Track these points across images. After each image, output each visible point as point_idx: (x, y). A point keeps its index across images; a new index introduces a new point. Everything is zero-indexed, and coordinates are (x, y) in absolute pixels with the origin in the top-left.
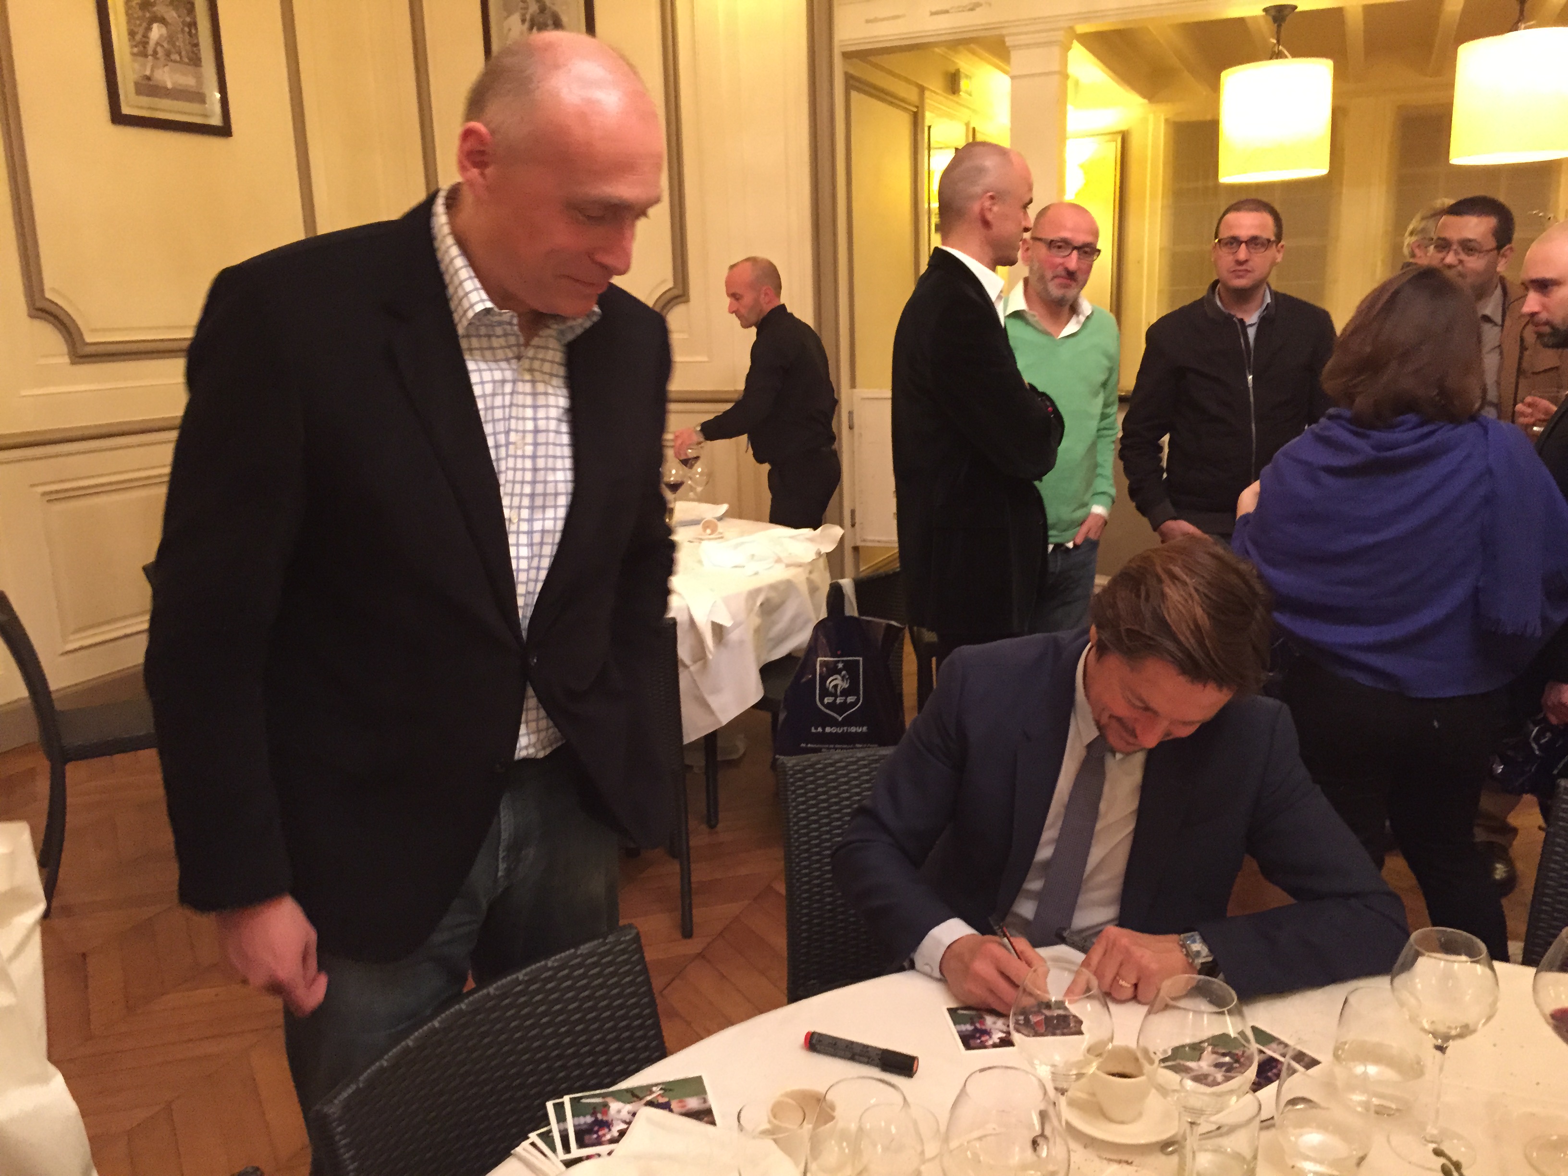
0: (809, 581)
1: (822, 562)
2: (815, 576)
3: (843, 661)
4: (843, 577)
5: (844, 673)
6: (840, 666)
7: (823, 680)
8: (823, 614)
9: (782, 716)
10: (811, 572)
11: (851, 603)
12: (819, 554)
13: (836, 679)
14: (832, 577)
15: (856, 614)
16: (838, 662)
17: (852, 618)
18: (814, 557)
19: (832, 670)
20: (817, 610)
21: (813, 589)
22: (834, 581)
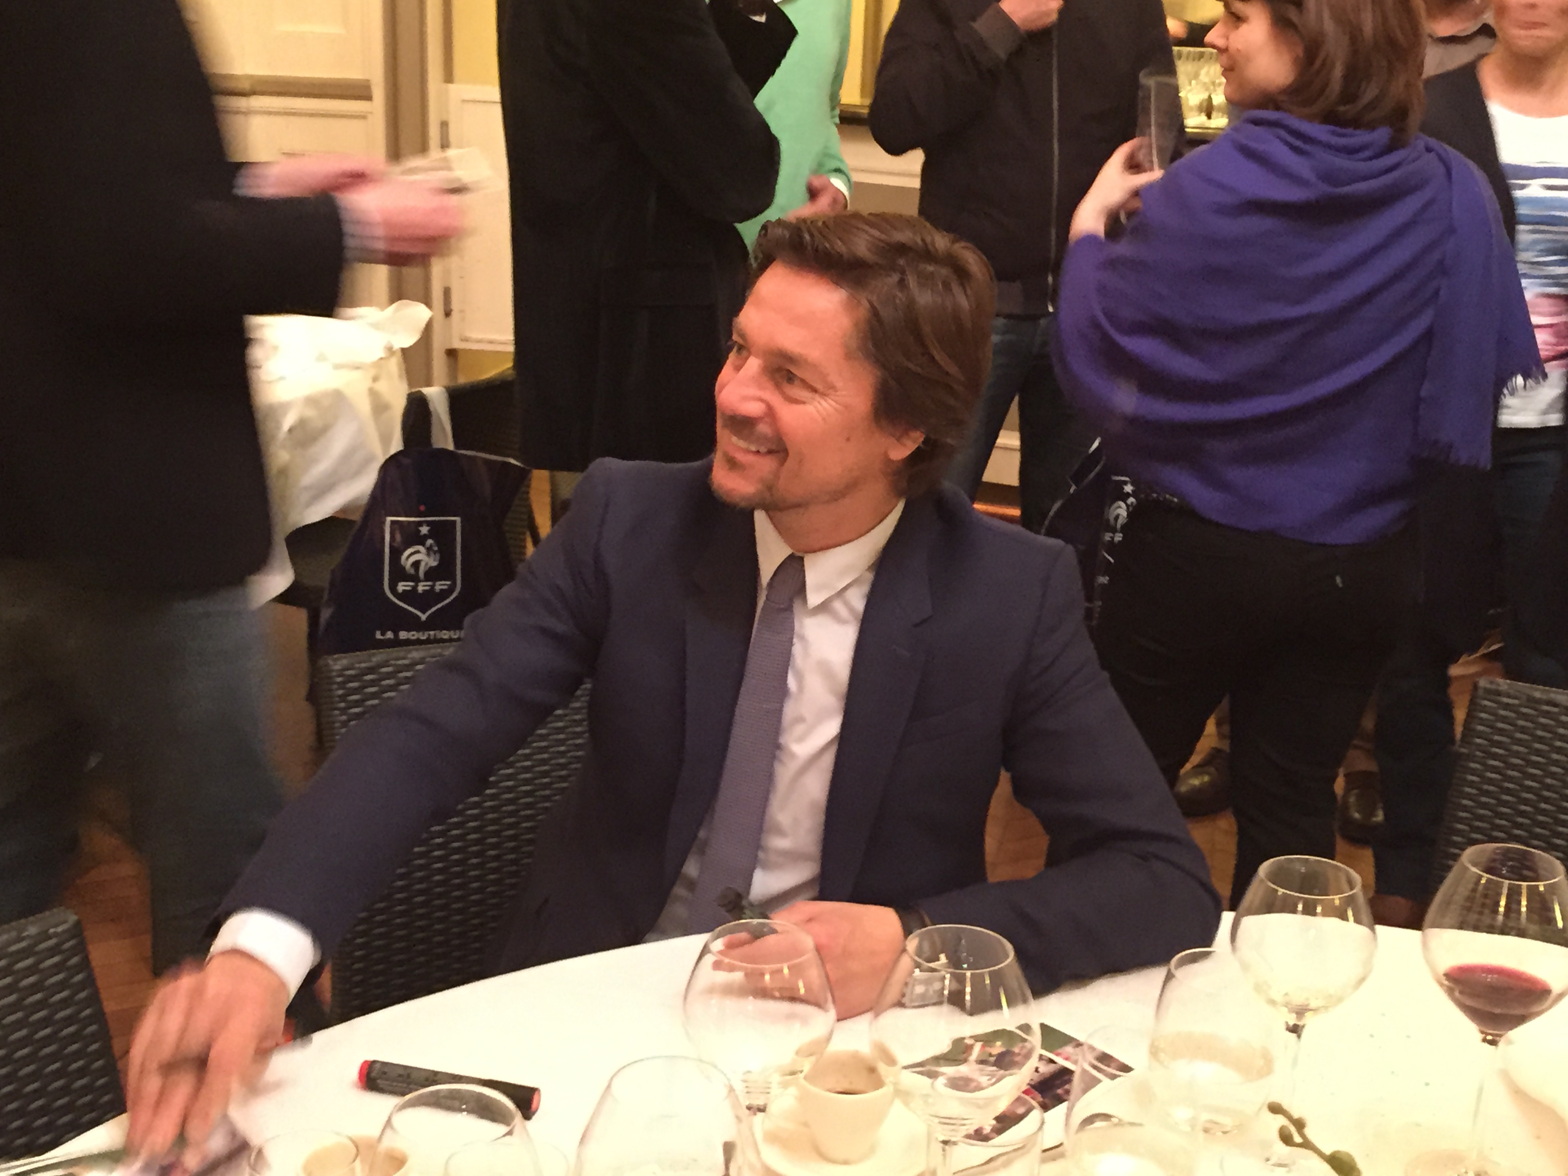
0: (373, 394)
1: (394, 365)
2: (382, 387)
3: (428, 523)
4: (429, 384)
5: (430, 542)
6: (424, 530)
7: (396, 553)
8: (396, 445)
9: (326, 614)
10: (375, 379)
11: (443, 429)
12: (390, 350)
13: (418, 552)
14: (410, 384)
15: (451, 447)
16: (420, 524)
17: (444, 451)
18: (383, 355)
19: (412, 537)
20: (385, 440)
21: (379, 407)
22: (413, 390)
